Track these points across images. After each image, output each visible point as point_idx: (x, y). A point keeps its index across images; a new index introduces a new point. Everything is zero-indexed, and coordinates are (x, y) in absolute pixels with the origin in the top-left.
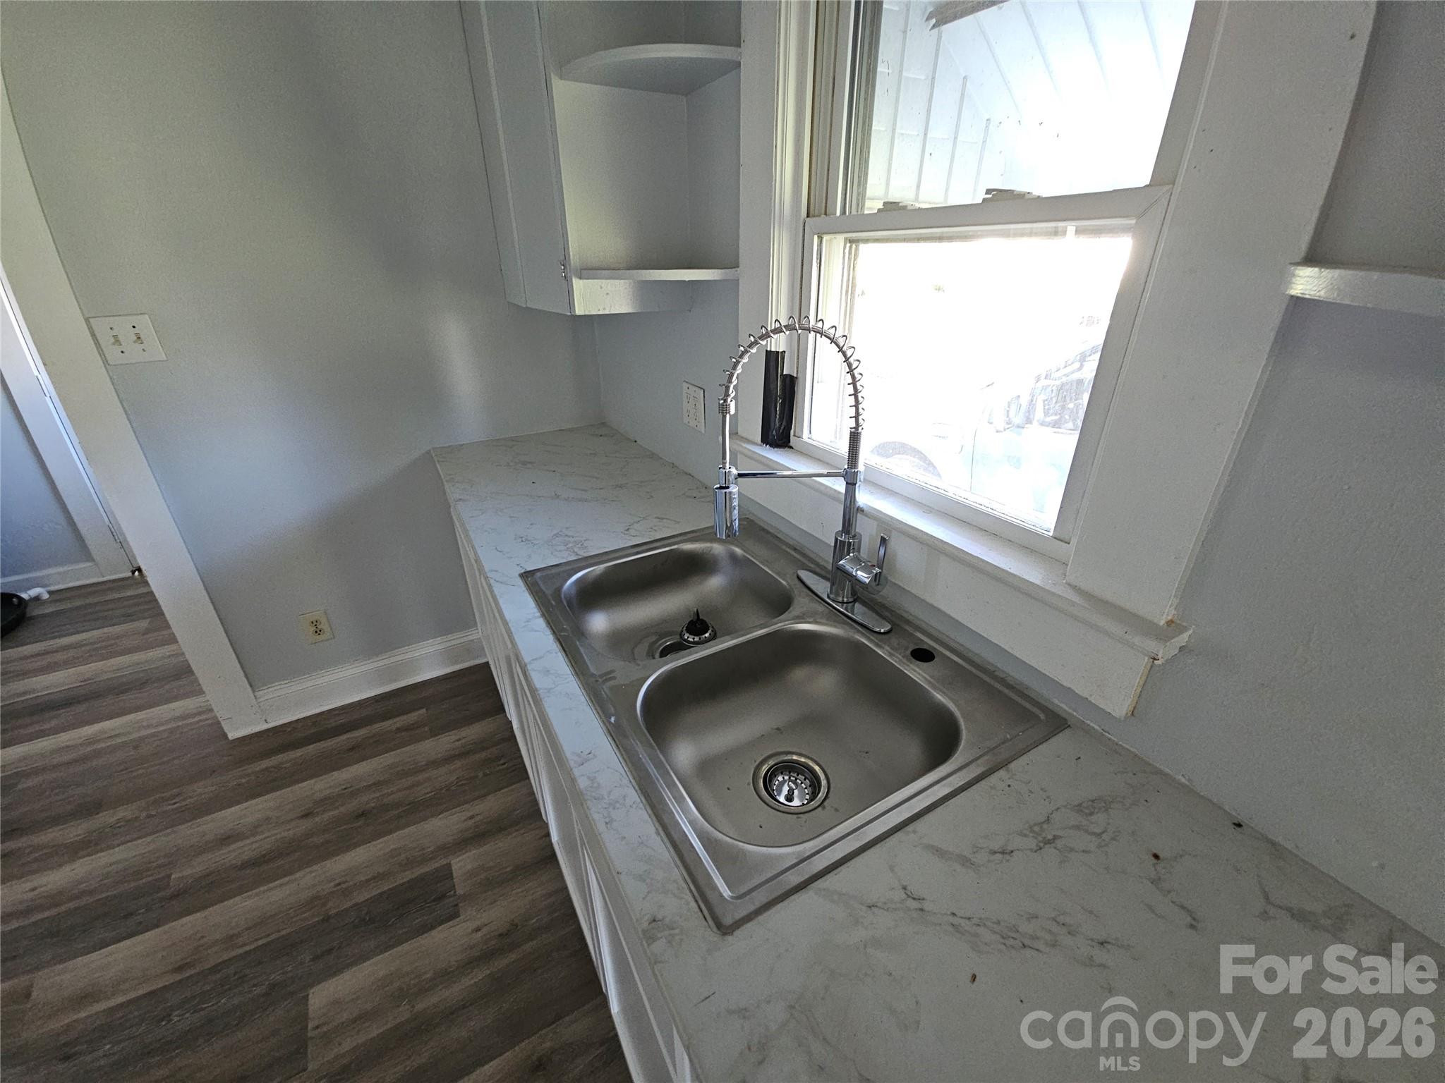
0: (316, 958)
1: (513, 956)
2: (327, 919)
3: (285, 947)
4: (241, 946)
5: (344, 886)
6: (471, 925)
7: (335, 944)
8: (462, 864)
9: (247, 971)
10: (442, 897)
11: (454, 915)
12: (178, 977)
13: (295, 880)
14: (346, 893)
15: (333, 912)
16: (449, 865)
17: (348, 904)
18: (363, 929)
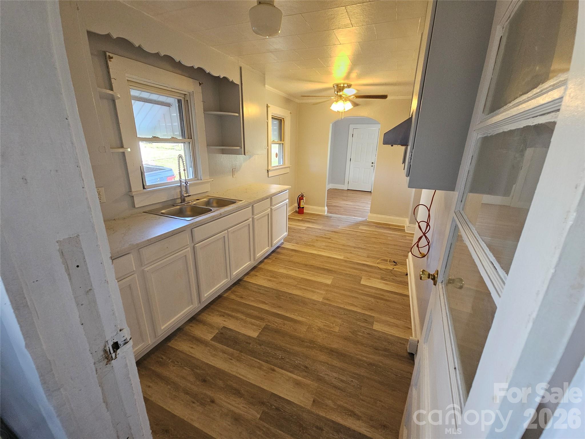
0: (250, 344)
1: (227, 312)
2: (241, 352)
3: (253, 353)
4: (259, 363)
5: (230, 358)
6: (225, 323)
7: (245, 343)
8: (209, 337)
9: (262, 354)
10: (222, 333)
11: (224, 327)
12: (276, 368)
13: (237, 373)
14: (232, 355)
15: (238, 352)
16: (211, 340)
17: (234, 351)
18: (238, 342)
